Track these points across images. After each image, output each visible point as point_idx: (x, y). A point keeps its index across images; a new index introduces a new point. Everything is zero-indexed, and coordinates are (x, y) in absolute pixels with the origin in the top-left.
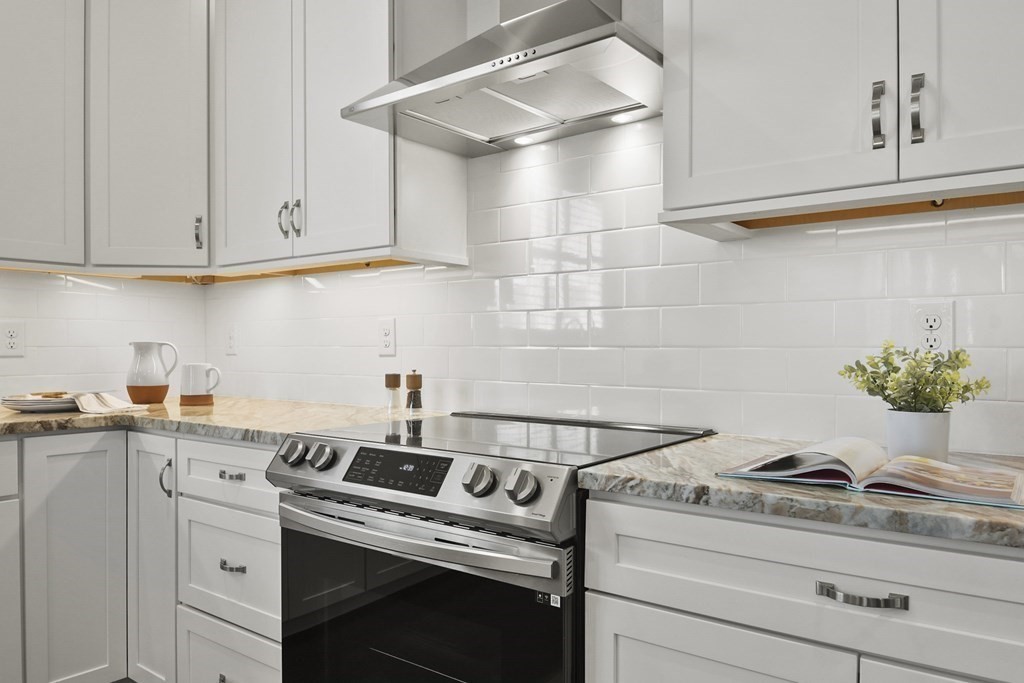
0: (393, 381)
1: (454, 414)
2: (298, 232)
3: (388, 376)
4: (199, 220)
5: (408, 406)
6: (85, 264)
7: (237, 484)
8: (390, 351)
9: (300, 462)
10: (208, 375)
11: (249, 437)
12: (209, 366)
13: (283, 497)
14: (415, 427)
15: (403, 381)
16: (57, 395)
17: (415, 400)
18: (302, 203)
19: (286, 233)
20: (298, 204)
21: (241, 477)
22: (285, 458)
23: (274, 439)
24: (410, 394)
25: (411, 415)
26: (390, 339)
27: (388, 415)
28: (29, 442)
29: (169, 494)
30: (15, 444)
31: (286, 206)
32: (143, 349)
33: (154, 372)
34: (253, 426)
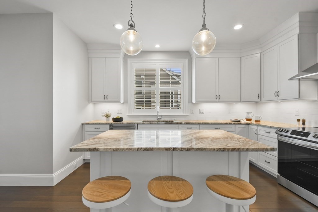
0: (299, 120)
1: (313, 127)
2: (278, 96)
3: (297, 119)
4: (259, 94)
5: (302, 125)
6: (241, 101)
7: (269, 134)
8: (298, 115)
9: (282, 131)
10: (260, 117)
11: (271, 127)
12: (260, 116)
13: (278, 136)
14: (304, 129)
15: (301, 120)
16: (237, 119)
17: (304, 124)
18: (279, 92)
19: (276, 96)
20: (278, 92)
21: (270, 133)
22: (279, 130)
23: (276, 128)
24: (303, 123)
25: (303, 126)
26: (298, 113)
27: (298, 126)
28: (236, 125)
29: (256, 134)
30: (234, 125)
31: (276, 92)
32: (248, 113)
33: (250, 116)
34: (272, 126)
